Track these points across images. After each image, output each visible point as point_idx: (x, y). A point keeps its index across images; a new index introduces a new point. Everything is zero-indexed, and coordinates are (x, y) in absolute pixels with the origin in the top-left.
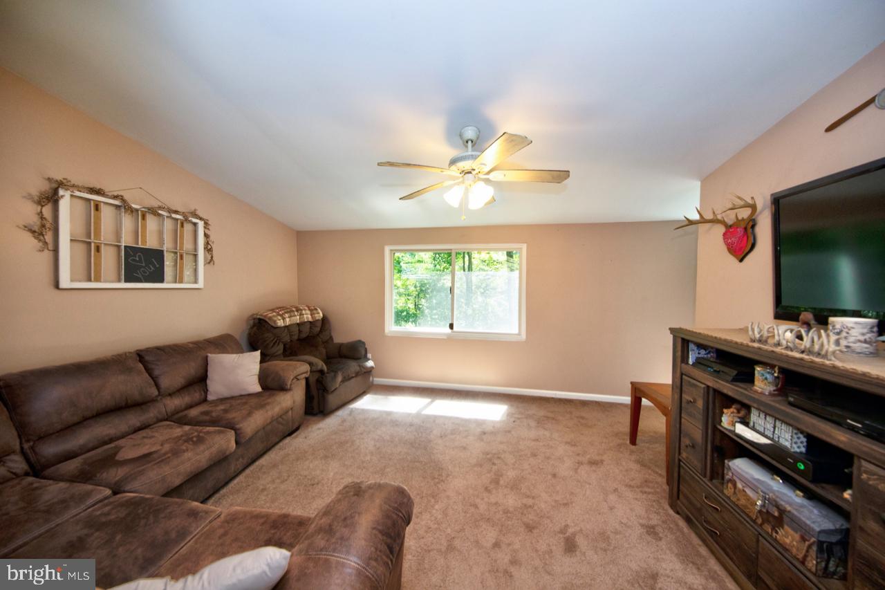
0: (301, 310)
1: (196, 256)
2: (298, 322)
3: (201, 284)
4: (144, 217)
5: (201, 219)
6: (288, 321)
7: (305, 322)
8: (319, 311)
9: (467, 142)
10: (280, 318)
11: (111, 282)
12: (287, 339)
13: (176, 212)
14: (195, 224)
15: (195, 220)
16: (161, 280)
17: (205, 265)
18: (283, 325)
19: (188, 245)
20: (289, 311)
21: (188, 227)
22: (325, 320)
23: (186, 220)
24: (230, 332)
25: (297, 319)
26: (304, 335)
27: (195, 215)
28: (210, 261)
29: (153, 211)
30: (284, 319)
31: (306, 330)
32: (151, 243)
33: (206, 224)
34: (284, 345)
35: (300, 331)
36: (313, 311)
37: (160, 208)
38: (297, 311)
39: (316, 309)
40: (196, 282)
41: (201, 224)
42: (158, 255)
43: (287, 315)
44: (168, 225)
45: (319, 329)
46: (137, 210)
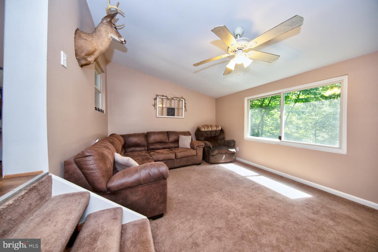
0: (212, 126)
1: (182, 109)
2: (210, 130)
3: (183, 117)
4: (171, 100)
5: (184, 99)
6: (206, 130)
7: (213, 131)
8: (220, 127)
9: (237, 36)
10: (203, 128)
11: (165, 116)
12: (206, 135)
13: (178, 98)
14: (182, 100)
15: (182, 99)
16: (174, 116)
17: (184, 112)
18: (204, 130)
19: (181, 106)
20: (207, 126)
21: (181, 102)
22: (222, 131)
23: (180, 100)
24: (189, 131)
25: (210, 129)
26: (213, 136)
27: (182, 98)
28: (186, 110)
29: (173, 99)
30: (205, 129)
31: (213, 133)
32: (173, 106)
33: (185, 100)
34: (205, 138)
35: (211, 134)
36: (217, 126)
37: (174, 97)
38: (210, 126)
39: (219, 126)
40: (182, 116)
41: (184, 100)
42: (174, 109)
43: (206, 128)
44: (176, 101)
45: (218, 134)
46: (170, 99)
